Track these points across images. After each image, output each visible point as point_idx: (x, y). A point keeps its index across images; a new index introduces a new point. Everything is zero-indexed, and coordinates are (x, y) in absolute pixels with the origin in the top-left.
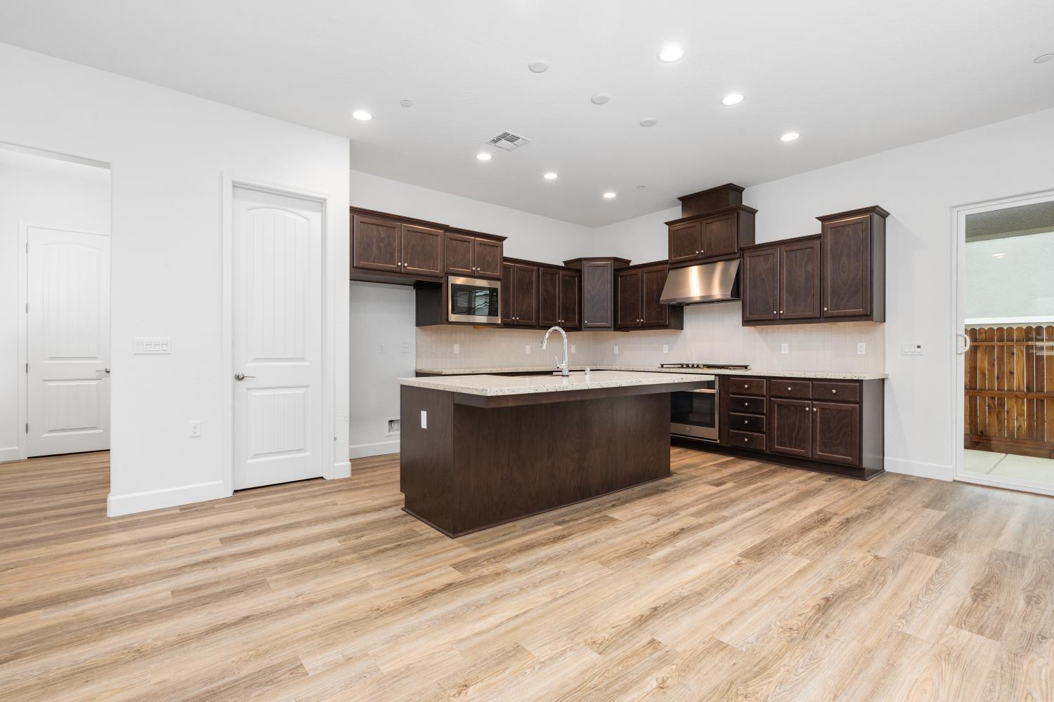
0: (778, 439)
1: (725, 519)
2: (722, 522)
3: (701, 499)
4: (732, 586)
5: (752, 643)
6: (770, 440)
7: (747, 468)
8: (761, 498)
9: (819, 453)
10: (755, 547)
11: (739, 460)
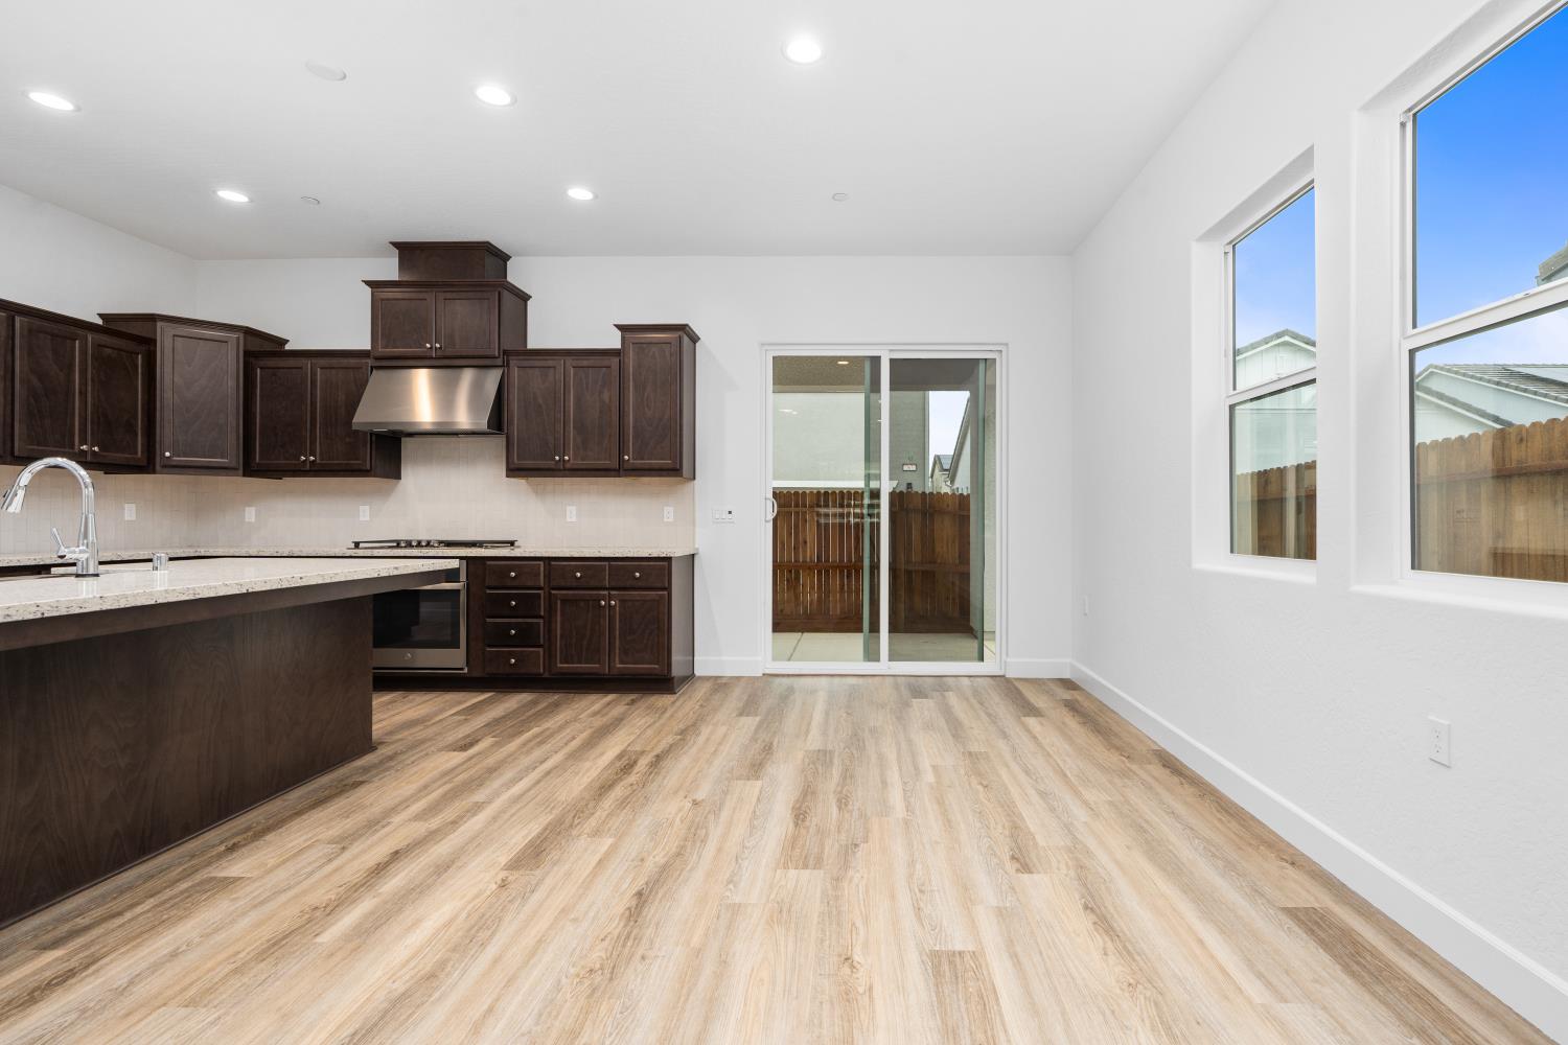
0: (561, 653)
1: (478, 807)
2: (474, 815)
3: (434, 782)
4: (493, 934)
5: (529, 1032)
6: (550, 655)
7: (515, 706)
8: (537, 753)
9: (618, 666)
10: (531, 844)
11: (501, 695)
